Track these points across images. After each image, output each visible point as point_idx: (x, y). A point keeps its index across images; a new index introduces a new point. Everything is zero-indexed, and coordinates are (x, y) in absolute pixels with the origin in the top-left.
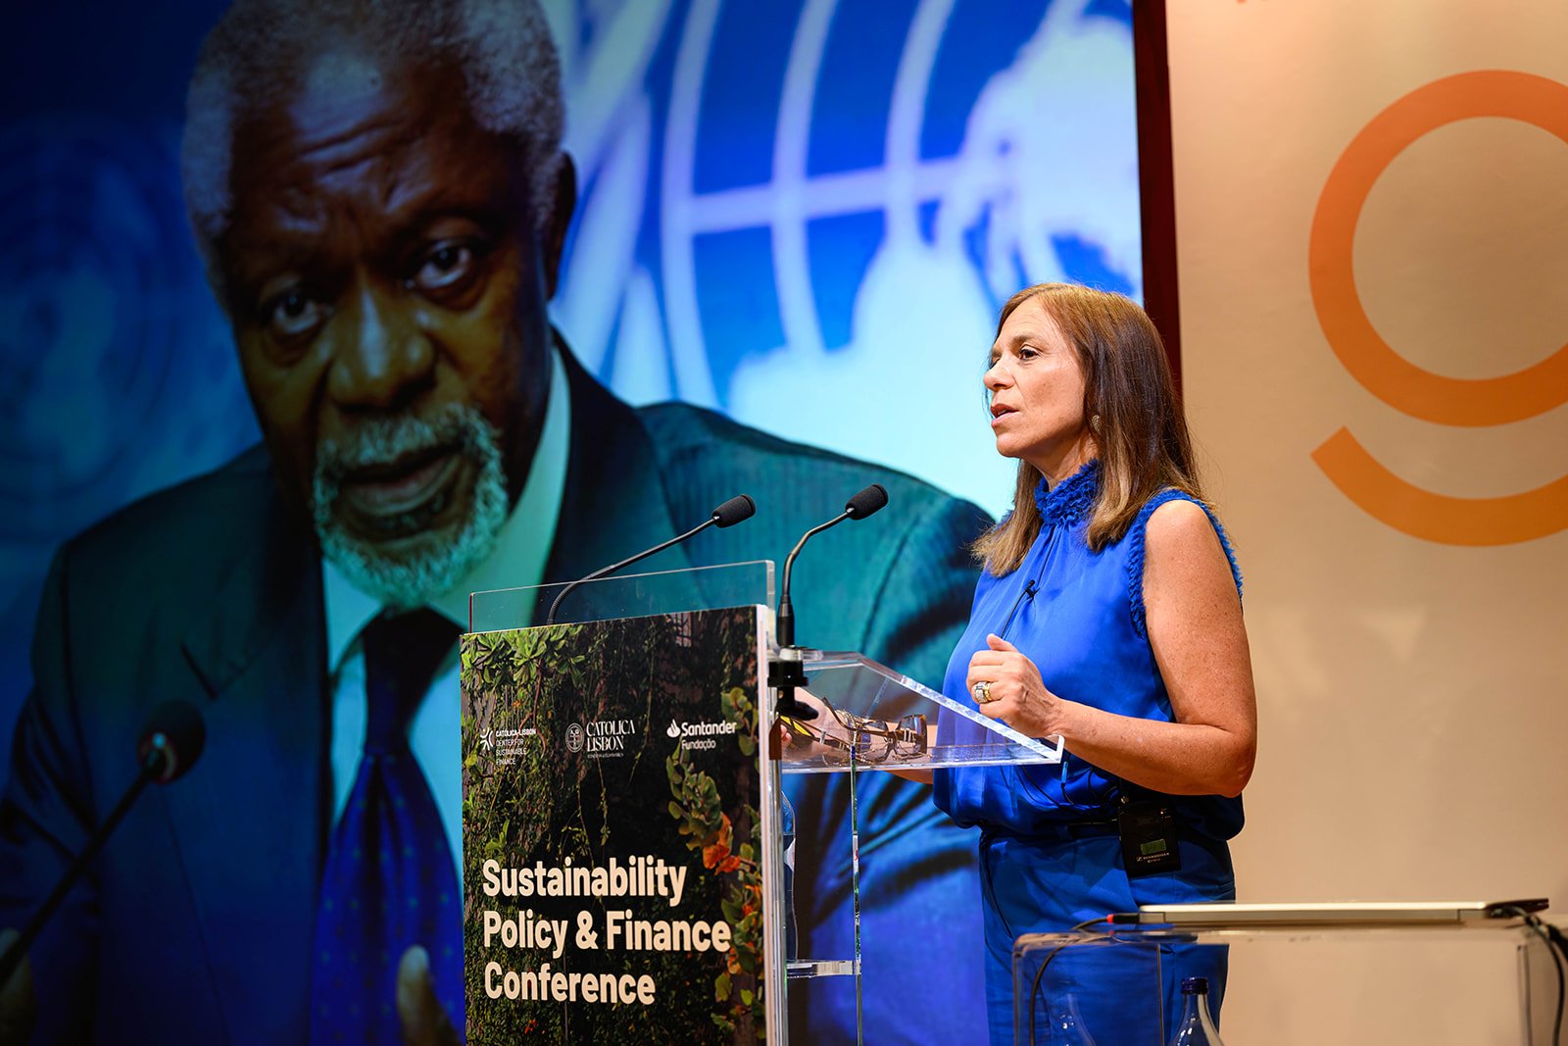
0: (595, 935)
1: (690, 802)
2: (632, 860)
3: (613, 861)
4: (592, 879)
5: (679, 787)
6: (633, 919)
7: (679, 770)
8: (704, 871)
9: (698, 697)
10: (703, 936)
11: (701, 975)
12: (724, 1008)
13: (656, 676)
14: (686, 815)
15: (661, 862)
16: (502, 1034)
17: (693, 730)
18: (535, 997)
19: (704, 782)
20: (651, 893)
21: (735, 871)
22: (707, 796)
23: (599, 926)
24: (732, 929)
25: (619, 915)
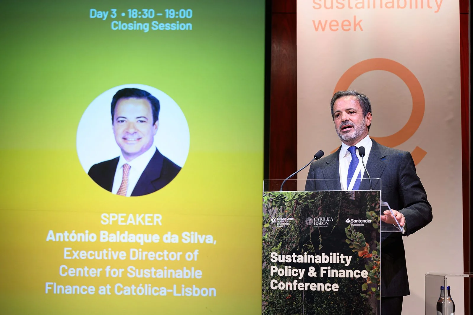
0: (316, 273)
1: (354, 240)
2: (331, 254)
3: (323, 254)
4: (315, 258)
5: (350, 236)
6: (331, 269)
7: (350, 231)
8: (358, 257)
9: (358, 212)
10: (357, 274)
11: (357, 284)
12: (365, 292)
13: (342, 206)
14: (352, 243)
15: (342, 255)
16: (277, 299)
17: (356, 221)
18: (291, 289)
19: (359, 235)
20: (338, 262)
21: (370, 258)
22: (360, 238)
23: (318, 270)
24: (369, 272)
25: (326, 268)
